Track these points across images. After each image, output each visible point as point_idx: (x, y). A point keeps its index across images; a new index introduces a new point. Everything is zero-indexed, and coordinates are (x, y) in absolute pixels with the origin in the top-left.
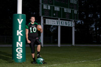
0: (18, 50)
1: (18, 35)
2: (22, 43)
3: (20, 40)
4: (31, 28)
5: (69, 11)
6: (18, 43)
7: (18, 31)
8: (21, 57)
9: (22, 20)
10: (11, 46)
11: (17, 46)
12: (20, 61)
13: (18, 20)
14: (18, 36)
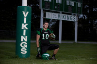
2: (26, 37)
3: (24, 34)
8: (26, 52)
9: (28, 13)
11: (22, 40)
12: (24, 57)
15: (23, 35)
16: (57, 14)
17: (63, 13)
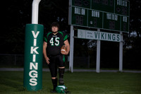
0: (32, 74)
1: (32, 53)
2: (37, 64)
3: (34, 60)
5: (115, 17)
6: (31, 64)
7: (32, 48)
9: (38, 32)
11: (31, 68)
12: (34, 89)
13: (33, 32)
14: (32, 55)
15: (32, 61)
16: (93, 32)
17: (101, 31)
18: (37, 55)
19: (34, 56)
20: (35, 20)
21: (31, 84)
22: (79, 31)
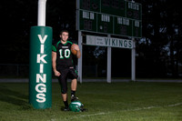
0: (39, 88)
1: (38, 62)
2: (45, 75)
3: (41, 71)
4: (60, 51)
6: (38, 76)
7: (38, 55)
8: (44, 100)
9: (46, 36)
10: (27, 80)
11: (38, 81)
12: (42, 107)
13: (39, 36)
14: (39, 64)
15: (39, 73)
18: (45, 64)
19: (42, 66)
20: (42, 21)
21: (38, 101)
22: (88, 37)
